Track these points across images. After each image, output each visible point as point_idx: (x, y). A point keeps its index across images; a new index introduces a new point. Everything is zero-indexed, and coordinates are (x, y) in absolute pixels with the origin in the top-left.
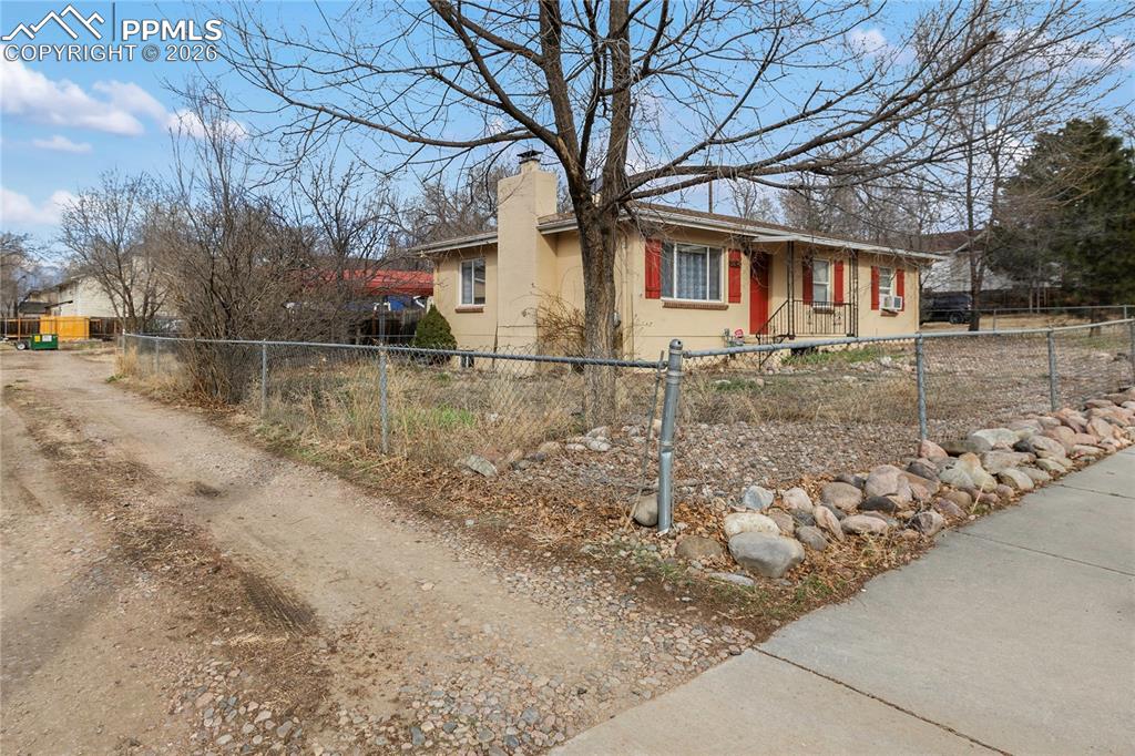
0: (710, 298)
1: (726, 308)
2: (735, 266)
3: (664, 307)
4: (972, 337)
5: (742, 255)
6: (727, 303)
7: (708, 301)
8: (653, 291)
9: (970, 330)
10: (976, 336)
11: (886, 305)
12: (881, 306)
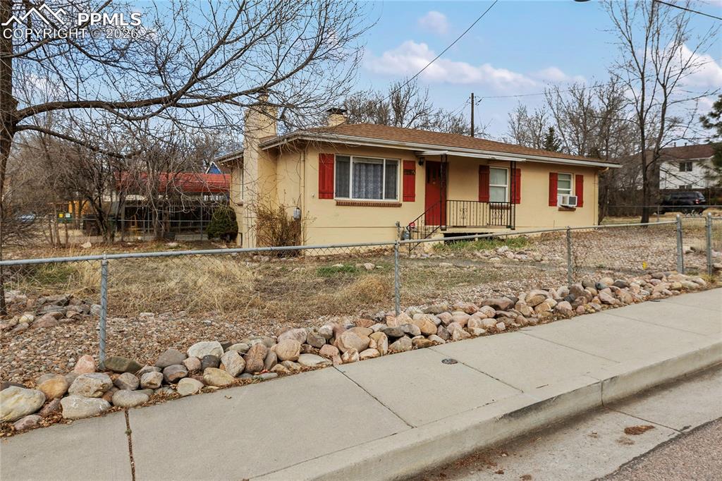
0: (386, 198)
1: (400, 205)
2: (409, 173)
3: (337, 205)
4: (644, 226)
5: (417, 165)
6: (402, 202)
7: (384, 200)
8: (325, 193)
9: (642, 222)
10: (647, 226)
11: (563, 202)
12: (560, 203)
